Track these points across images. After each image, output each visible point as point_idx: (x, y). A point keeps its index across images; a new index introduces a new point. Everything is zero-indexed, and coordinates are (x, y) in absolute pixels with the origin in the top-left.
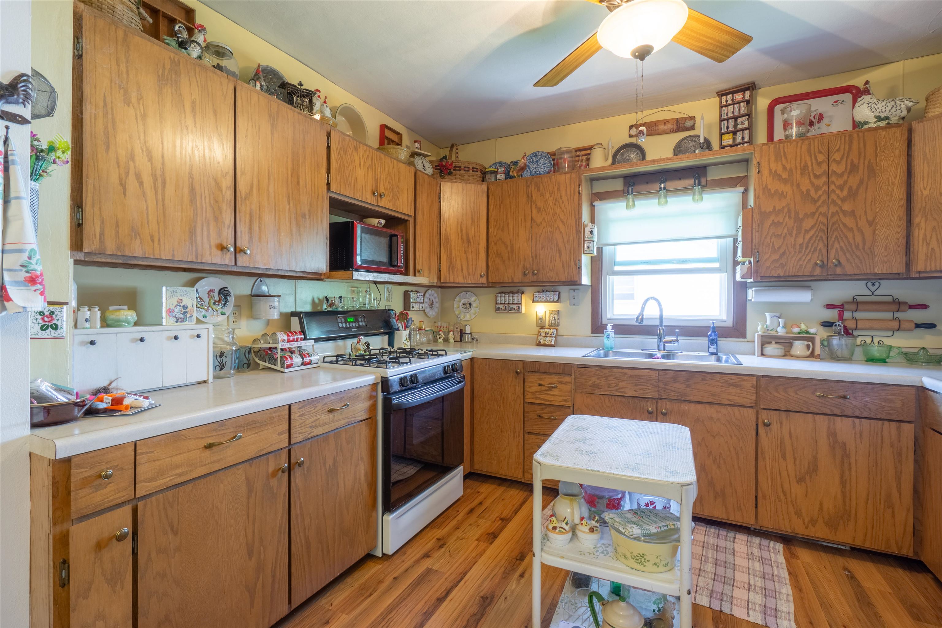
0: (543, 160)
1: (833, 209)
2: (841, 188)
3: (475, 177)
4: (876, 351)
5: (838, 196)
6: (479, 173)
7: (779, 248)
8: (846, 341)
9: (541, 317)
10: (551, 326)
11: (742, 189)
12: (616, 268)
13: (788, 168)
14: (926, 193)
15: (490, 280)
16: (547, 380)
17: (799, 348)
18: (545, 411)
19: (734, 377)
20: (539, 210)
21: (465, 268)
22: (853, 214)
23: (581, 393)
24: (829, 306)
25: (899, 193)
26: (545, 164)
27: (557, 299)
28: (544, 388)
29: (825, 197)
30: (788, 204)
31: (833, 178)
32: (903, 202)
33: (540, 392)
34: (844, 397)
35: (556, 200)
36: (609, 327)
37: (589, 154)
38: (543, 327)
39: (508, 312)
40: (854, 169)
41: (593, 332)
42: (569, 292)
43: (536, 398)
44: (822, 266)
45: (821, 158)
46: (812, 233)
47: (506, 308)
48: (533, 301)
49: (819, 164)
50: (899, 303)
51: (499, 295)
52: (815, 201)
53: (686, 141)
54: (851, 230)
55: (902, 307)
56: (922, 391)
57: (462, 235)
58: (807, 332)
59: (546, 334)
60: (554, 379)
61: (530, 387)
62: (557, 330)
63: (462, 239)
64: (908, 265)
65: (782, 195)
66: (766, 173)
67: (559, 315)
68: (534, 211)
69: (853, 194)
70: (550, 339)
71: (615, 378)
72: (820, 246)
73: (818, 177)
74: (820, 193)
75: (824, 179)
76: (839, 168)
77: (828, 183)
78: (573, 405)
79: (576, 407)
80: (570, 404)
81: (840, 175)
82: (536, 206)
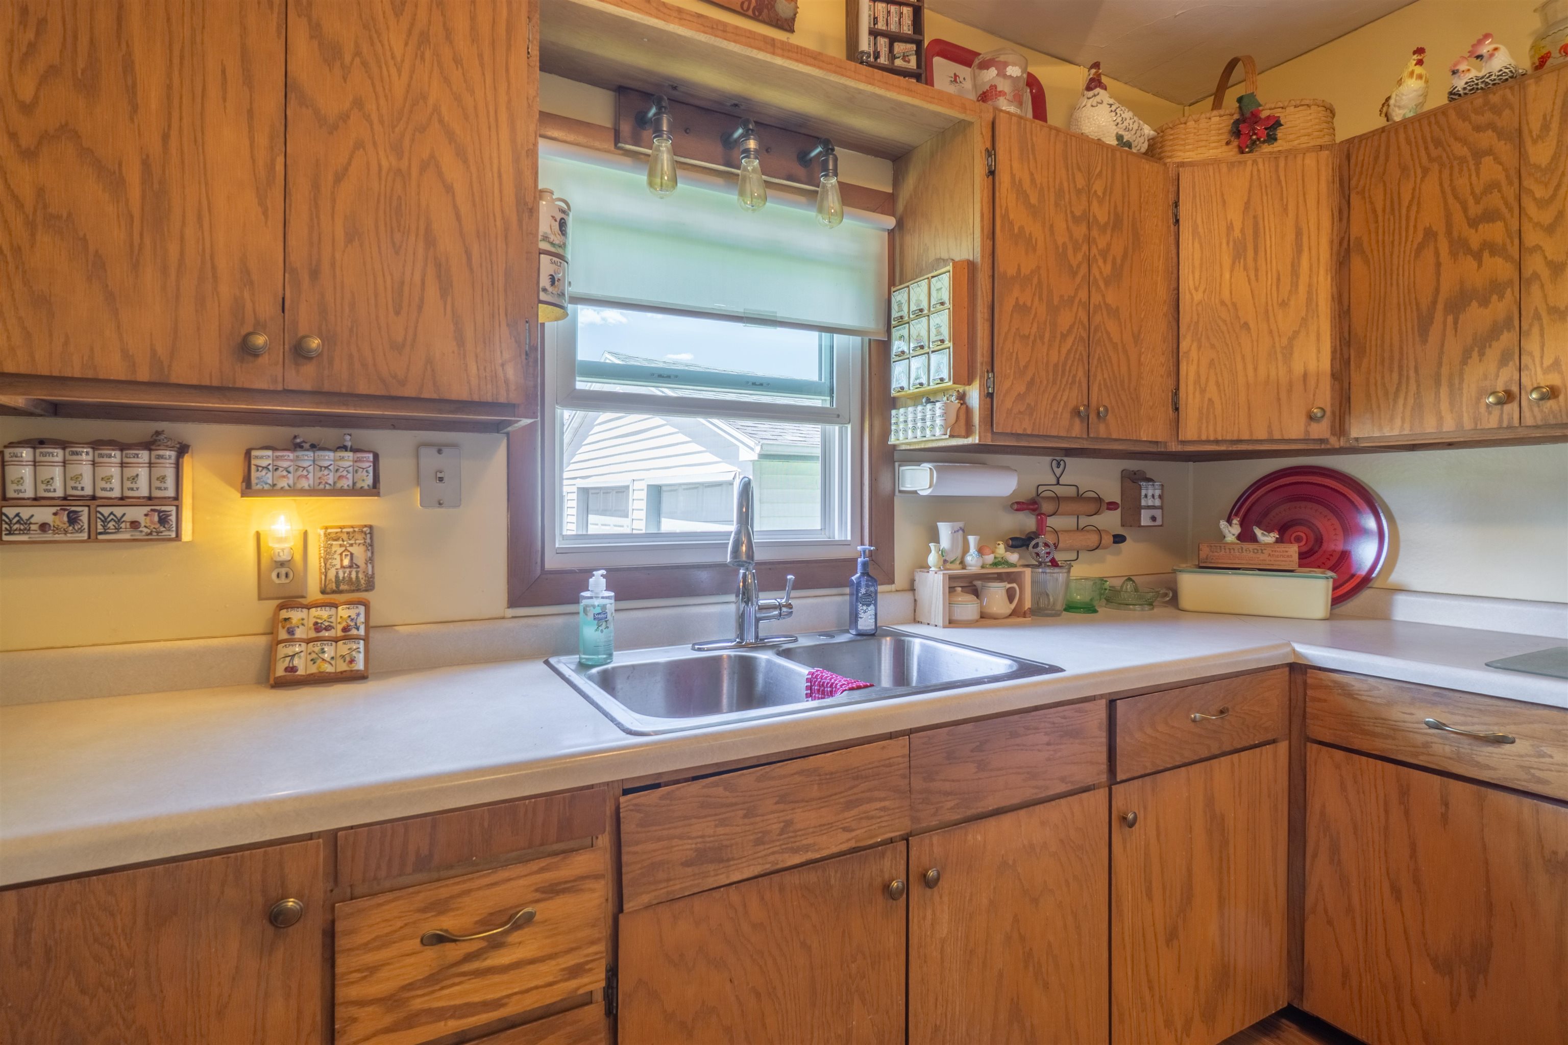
2: (1104, 256)
5: (1101, 273)
7: (1026, 367)
8: (1061, 575)
9: (284, 557)
10: (335, 591)
11: (890, 222)
12: (582, 384)
13: (1038, 182)
14: (1198, 296)
17: (995, 598)
19: (1068, 710)
20: (331, 48)
22: (1116, 314)
23: (648, 907)
24: (1018, 506)
27: (370, 481)
28: (453, 952)
29: (1083, 270)
30: (1039, 268)
31: (1095, 232)
36: (598, 581)
38: (291, 601)
39: (93, 537)
40: (1116, 223)
41: (513, 602)
42: (417, 457)
45: (1081, 182)
46: (1070, 341)
47: (73, 519)
48: (247, 488)
49: (1079, 192)
50: (1100, 500)
51: (26, 454)
52: (1074, 273)
54: (1115, 348)
55: (1095, 505)
56: (1302, 669)
58: (1006, 563)
59: (317, 627)
61: (372, 969)
62: (366, 605)
64: (1174, 426)
65: (1030, 243)
66: (1007, 176)
67: (370, 546)
69: (1117, 274)
70: (343, 648)
72: (1081, 374)
73: (1076, 220)
74: (1080, 256)
75: (1083, 229)
76: (1101, 213)
77: (1089, 240)
78: (613, 973)
79: (625, 984)
80: (596, 981)
81: (1103, 229)
82: (316, 30)
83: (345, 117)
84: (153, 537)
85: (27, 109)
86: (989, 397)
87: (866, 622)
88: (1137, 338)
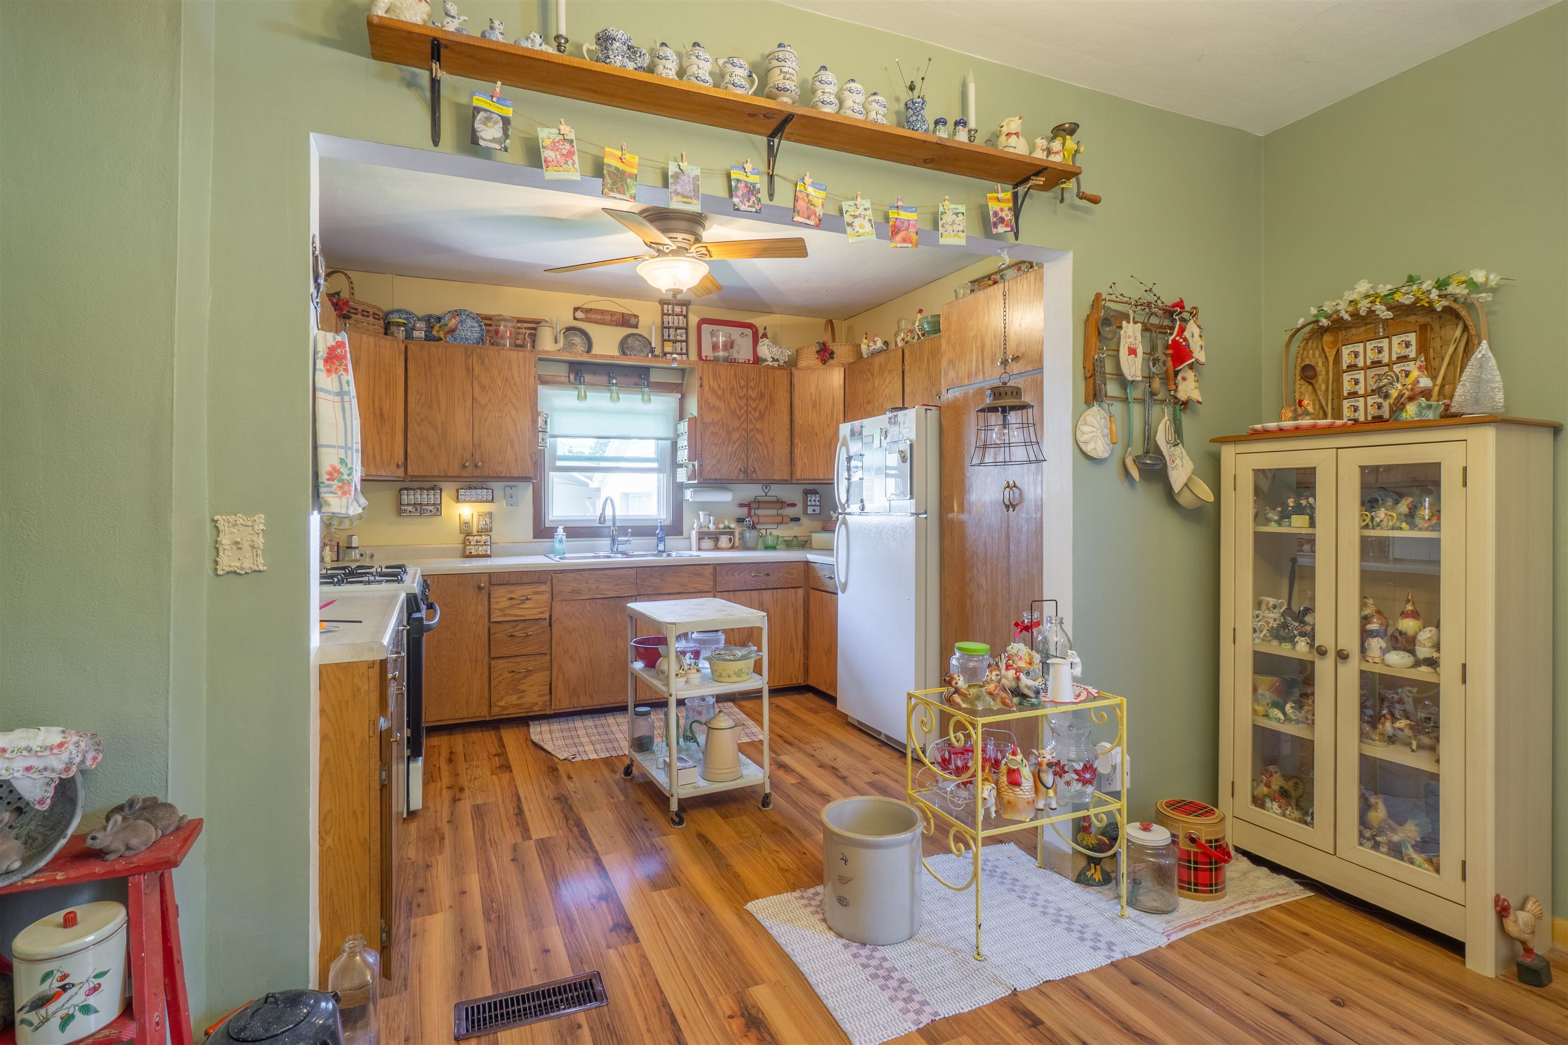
0: (469, 322)
1: (750, 426)
2: (755, 410)
3: (377, 327)
4: (770, 541)
5: (753, 416)
6: (382, 322)
7: (716, 455)
8: (754, 533)
9: (466, 521)
10: (480, 532)
11: (679, 396)
12: (559, 463)
13: (721, 387)
14: (801, 422)
15: (410, 472)
16: (519, 592)
17: (724, 541)
18: (517, 628)
19: (697, 567)
20: (483, 388)
21: (377, 453)
22: (761, 431)
23: (559, 601)
24: (742, 505)
25: (786, 420)
26: (472, 327)
27: (491, 498)
28: (514, 602)
29: (745, 416)
30: (722, 418)
31: (750, 402)
32: (788, 427)
33: (510, 607)
34: (768, 575)
35: (507, 379)
36: (560, 530)
37: (535, 329)
38: (469, 534)
39: (421, 514)
40: (762, 396)
41: (535, 537)
42: (505, 491)
43: (505, 615)
44: (744, 472)
45: (743, 383)
46: (737, 444)
47: (416, 510)
48: (458, 500)
49: (742, 388)
50: (783, 502)
51: (405, 492)
52: (739, 418)
53: (631, 338)
54: (761, 444)
55: (785, 505)
56: (807, 563)
57: (374, 409)
58: (730, 528)
59: (475, 542)
60: (527, 590)
61: (498, 603)
62: (490, 536)
63: (374, 414)
64: (792, 473)
65: (718, 410)
66: (706, 388)
67: (491, 518)
68: (477, 388)
69: (762, 416)
70: (484, 548)
71: (596, 580)
72: (743, 455)
73: (740, 398)
74: (742, 411)
75: (745, 401)
76: (754, 395)
77: (747, 405)
78: (550, 616)
79: (554, 618)
80: (547, 616)
81: (754, 400)
82: (480, 383)
83: (487, 404)
84: (435, 515)
85: (418, 414)
86: (701, 466)
87: (661, 547)
88: (772, 440)
